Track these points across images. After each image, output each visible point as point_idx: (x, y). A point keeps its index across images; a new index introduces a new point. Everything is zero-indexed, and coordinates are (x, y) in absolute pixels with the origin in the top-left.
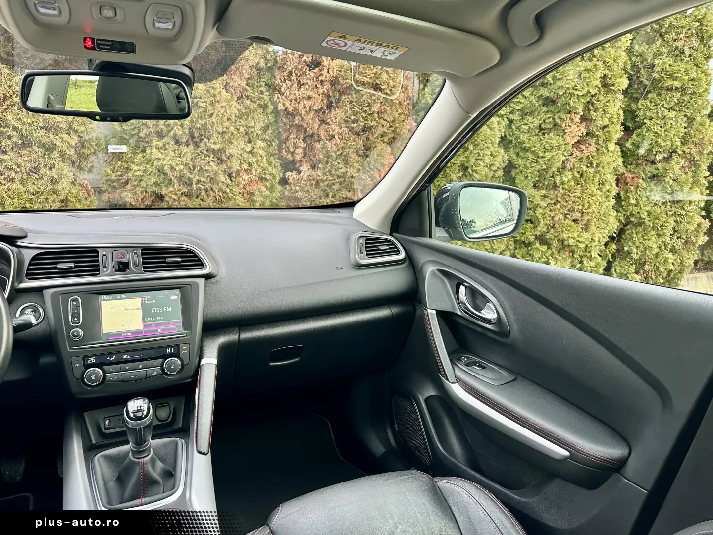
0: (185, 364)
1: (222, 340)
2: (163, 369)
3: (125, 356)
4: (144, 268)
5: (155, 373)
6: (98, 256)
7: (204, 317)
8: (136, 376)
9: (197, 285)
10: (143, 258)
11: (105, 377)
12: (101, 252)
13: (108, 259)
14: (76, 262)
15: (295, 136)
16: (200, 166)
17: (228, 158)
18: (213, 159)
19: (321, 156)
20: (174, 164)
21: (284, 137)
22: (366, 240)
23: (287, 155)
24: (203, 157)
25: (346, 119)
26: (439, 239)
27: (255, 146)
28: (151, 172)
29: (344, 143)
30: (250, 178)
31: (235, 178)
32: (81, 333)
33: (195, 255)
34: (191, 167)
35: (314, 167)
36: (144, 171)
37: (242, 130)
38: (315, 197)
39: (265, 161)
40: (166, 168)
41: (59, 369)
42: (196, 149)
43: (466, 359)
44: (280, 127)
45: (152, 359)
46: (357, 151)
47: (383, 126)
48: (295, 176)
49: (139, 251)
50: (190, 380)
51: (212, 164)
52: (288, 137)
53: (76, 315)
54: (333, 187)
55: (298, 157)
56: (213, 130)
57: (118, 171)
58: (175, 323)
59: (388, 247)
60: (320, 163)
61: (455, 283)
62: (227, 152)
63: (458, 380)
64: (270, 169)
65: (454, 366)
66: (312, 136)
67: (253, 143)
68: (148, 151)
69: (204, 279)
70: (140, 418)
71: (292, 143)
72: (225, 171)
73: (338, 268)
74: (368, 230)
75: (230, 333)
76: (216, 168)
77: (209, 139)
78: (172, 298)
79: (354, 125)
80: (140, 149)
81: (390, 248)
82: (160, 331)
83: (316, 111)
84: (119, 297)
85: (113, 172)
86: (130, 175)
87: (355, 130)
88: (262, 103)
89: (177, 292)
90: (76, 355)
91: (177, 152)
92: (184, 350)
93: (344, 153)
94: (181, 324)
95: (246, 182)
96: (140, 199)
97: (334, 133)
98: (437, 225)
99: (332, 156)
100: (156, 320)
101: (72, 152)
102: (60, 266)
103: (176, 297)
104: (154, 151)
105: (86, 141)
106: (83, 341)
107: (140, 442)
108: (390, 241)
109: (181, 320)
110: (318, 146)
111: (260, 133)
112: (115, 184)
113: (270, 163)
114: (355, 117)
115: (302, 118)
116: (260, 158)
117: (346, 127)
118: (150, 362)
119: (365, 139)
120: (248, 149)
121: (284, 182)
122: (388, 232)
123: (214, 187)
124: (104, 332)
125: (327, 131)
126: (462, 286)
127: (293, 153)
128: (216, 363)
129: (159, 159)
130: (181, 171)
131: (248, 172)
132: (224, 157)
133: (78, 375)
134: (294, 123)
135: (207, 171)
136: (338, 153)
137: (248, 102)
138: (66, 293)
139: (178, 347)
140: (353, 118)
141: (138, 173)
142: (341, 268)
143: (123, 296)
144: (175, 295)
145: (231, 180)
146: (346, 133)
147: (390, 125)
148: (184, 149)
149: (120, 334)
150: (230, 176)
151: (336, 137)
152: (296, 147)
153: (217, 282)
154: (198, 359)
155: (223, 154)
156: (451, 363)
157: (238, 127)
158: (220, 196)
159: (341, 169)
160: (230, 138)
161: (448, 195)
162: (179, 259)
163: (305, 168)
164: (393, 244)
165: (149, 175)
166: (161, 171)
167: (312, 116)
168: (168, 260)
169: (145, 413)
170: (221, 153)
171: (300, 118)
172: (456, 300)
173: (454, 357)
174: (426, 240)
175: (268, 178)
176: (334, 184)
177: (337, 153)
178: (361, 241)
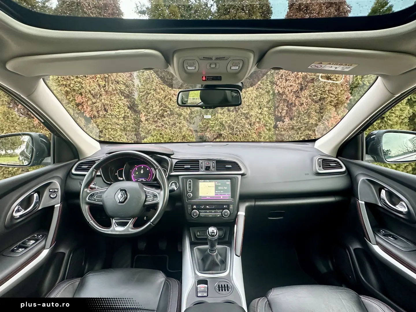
0: (231, 213)
1: (247, 204)
2: (222, 214)
3: (207, 207)
4: (217, 169)
5: (219, 216)
6: (199, 163)
7: (240, 192)
8: (211, 216)
9: (238, 178)
10: (216, 165)
11: (199, 215)
12: (200, 161)
13: (203, 164)
14: (191, 165)
15: (282, 105)
16: (238, 121)
17: (250, 117)
18: (243, 117)
19: (296, 114)
20: (227, 120)
21: (277, 105)
22: (323, 160)
23: (278, 114)
24: (239, 117)
25: (310, 95)
26: (368, 161)
27: (263, 110)
28: (217, 124)
29: (308, 107)
30: (259, 125)
31: (253, 126)
32: (192, 195)
33: (237, 164)
34: (234, 121)
35: (291, 119)
36: (215, 124)
37: (257, 103)
38: (291, 134)
39: (267, 117)
40: (223, 122)
41: (182, 209)
42: (236, 113)
43: (383, 232)
44: (275, 101)
45: (218, 209)
46: (315, 111)
47: (331, 97)
48: (281, 124)
49: (215, 162)
50: (233, 221)
51: (243, 119)
52: (279, 105)
53: (190, 187)
54: (301, 129)
55: (283, 115)
56: (244, 104)
57: (204, 124)
58: (228, 194)
59: (335, 165)
60: (295, 117)
61: (379, 187)
62: (250, 114)
63: (378, 244)
64: (269, 121)
65: (375, 235)
66: (292, 104)
67: (262, 109)
68: (217, 115)
69: (241, 176)
70: (213, 236)
71: (281, 108)
72: (249, 123)
73: (306, 174)
74: (325, 155)
75: (251, 201)
76: (244, 121)
77: (242, 109)
78: (227, 183)
79: (314, 98)
80: (213, 114)
81: (336, 165)
82: (222, 197)
83: (294, 92)
84: (206, 181)
85: (202, 124)
86: (209, 125)
87: (315, 100)
88: (267, 90)
89: (229, 180)
90: (189, 204)
91: (228, 115)
92: (231, 207)
93: (308, 112)
94: (230, 195)
95: (258, 127)
96: (212, 135)
97: (303, 102)
98: (367, 153)
99: (302, 113)
100: (220, 192)
101: (188, 116)
102: (185, 167)
103: (229, 183)
104: (219, 115)
105: (193, 111)
106: (192, 198)
107: (213, 246)
108: (337, 162)
109: (230, 193)
110: (294, 109)
111: (265, 104)
112: (203, 129)
113: (269, 118)
114: (315, 94)
115: (287, 96)
116: (265, 116)
117: (310, 99)
118: (217, 210)
119: (321, 104)
120: (259, 112)
121: (276, 127)
122: (335, 156)
123: (243, 130)
124: (200, 195)
125: (299, 101)
126: (383, 190)
127: (281, 113)
128: (244, 215)
129: (221, 118)
130: (230, 123)
131: (259, 122)
132: (248, 116)
133: (189, 213)
134: (282, 99)
135: (240, 123)
136: (306, 112)
137: (261, 90)
138: (187, 177)
139: (228, 206)
140: (314, 94)
141: (212, 125)
142: (308, 174)
143: (208, 181)
144: (228, 182)
145: (251, 127)
146: (310, 102)
147: (335, 96)
148: (232, 113)
149: (206, 197)
150: (250, 125)
151: (304, 104)
152: (283, 110)
153: (246, 177)
154: (236, 212)
155: (248, 115)
156: (373, 233)
157: (256, 102)
158: (246, 134)
159: (306, 120)
160: (252, 108)
161: (375, 137)
162: (231, 166)
163: (287, 120)
164: (338, 163)
165: (217, 125)
166: (221, 123)
167: (292, 94)
168: (226, 166)
169: (215, 234)
170: (247, 114)
171: (286, 96)
172: (378, 197)
173: (376, 229)
174: (359, 162)
175: (268, 125)
176: (302, 127)
177: (304, 112)
178: (320, 161)
